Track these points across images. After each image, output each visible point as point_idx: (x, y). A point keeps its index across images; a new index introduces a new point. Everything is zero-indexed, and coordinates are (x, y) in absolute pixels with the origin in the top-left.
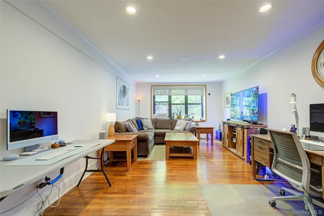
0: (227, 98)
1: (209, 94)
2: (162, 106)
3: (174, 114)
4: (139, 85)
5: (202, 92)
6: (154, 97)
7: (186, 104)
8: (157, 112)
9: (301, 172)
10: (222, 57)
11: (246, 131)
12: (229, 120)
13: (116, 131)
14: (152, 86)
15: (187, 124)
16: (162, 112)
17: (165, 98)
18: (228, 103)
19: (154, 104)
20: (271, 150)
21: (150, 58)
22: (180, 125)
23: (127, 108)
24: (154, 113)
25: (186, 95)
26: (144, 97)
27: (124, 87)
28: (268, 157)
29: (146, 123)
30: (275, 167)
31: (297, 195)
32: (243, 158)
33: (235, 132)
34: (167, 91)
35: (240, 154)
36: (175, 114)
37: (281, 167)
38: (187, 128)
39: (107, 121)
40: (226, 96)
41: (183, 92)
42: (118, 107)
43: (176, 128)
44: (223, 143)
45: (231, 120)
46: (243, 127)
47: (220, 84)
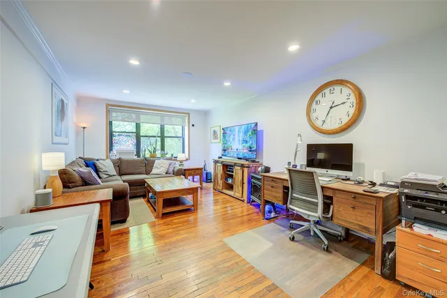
0: (215, 132)
1: (193, 125)
2: (125, 138)
3: (145, 151)
4: (81, 101)
5: (184, 122)
6: (111, 123)
7: (163, 137)
8: (116, 148)
9: (316, 204)
10: (227, 84)
11: (246, 170)
12: (221, 158)
13: (65, 187)
14: (108, 105)
15: (170, 164)
16: (125, 147)
17: (131, 127)
18: (216, 138)
19: (111, 135)
20: (286, 188)
21: (134, 62)
22: (160, 167)
23: (65, 140)
24: (111, 149)
25: (163, 124)
26: (94, 122)
27: (62, 101)
28: (280, 195)
29: (105, 166)
30: (290, 204)
31: (306, 224)
32: (242, 199)
33: (233, 172)
34: (134, 116)
35: (238, 195)
36: (147, 150)
37: (297, 202)
38: (171, 170)
39: (44, 168)
40: (213, 129)
41: (158, 119)
42: (57, 139)
43: (154, 171)
44: (214, 185)
45: (223, 157)
46: (242, 166)
47: (205, 114)
